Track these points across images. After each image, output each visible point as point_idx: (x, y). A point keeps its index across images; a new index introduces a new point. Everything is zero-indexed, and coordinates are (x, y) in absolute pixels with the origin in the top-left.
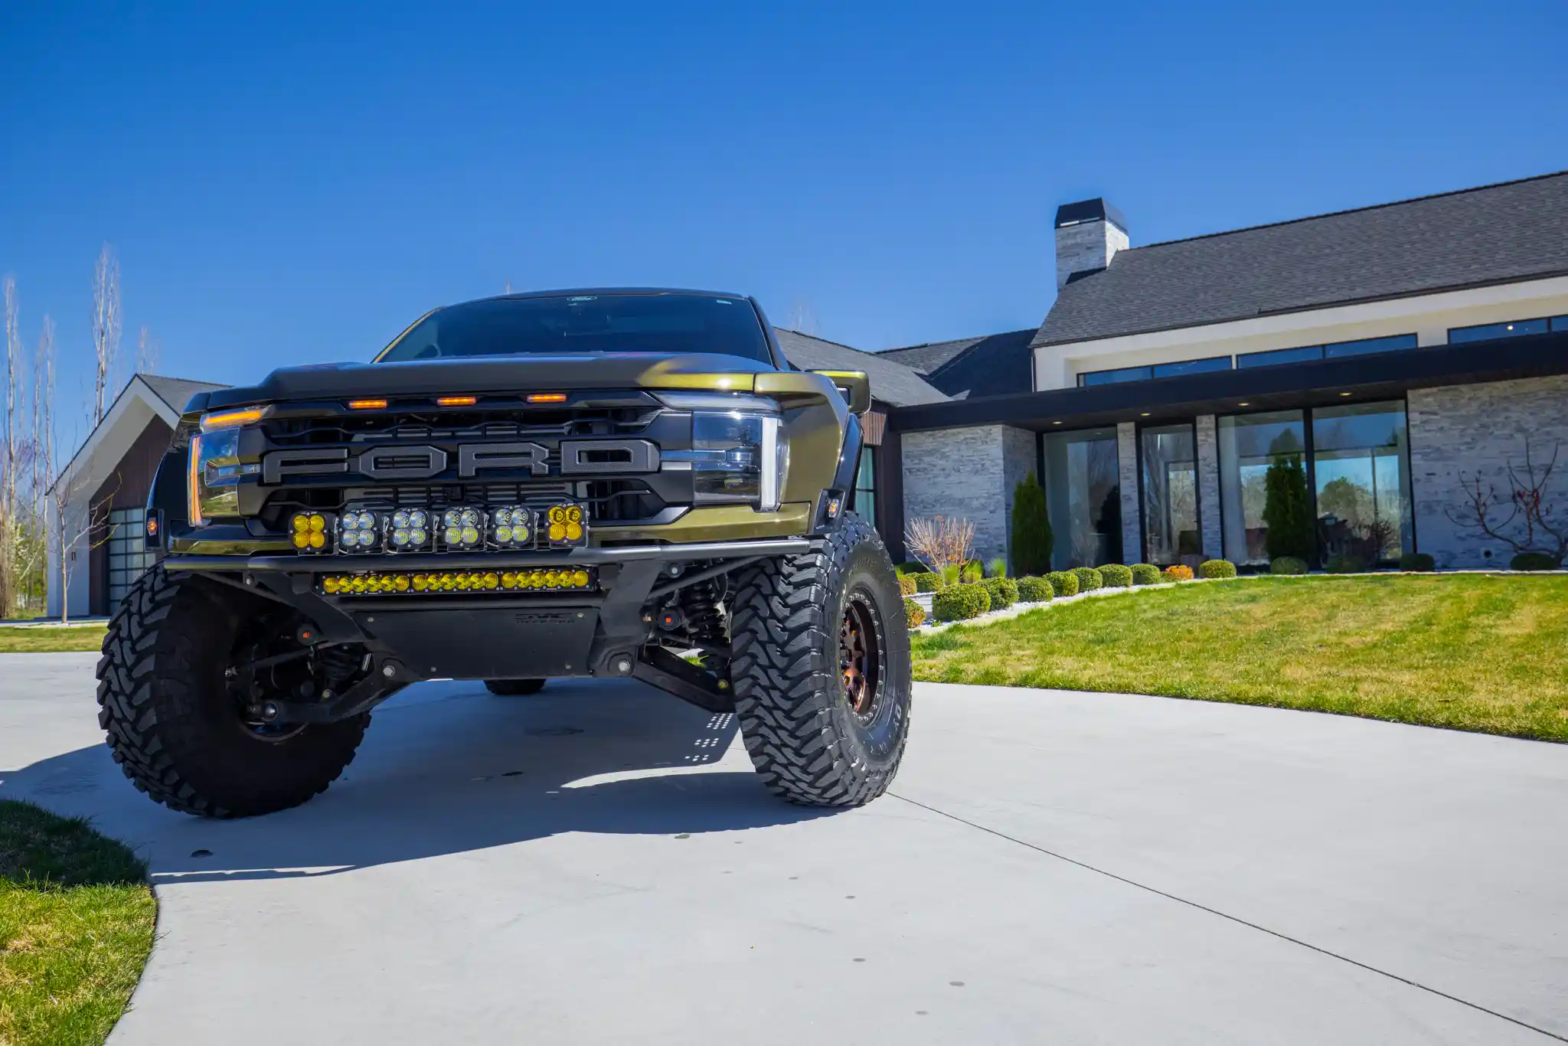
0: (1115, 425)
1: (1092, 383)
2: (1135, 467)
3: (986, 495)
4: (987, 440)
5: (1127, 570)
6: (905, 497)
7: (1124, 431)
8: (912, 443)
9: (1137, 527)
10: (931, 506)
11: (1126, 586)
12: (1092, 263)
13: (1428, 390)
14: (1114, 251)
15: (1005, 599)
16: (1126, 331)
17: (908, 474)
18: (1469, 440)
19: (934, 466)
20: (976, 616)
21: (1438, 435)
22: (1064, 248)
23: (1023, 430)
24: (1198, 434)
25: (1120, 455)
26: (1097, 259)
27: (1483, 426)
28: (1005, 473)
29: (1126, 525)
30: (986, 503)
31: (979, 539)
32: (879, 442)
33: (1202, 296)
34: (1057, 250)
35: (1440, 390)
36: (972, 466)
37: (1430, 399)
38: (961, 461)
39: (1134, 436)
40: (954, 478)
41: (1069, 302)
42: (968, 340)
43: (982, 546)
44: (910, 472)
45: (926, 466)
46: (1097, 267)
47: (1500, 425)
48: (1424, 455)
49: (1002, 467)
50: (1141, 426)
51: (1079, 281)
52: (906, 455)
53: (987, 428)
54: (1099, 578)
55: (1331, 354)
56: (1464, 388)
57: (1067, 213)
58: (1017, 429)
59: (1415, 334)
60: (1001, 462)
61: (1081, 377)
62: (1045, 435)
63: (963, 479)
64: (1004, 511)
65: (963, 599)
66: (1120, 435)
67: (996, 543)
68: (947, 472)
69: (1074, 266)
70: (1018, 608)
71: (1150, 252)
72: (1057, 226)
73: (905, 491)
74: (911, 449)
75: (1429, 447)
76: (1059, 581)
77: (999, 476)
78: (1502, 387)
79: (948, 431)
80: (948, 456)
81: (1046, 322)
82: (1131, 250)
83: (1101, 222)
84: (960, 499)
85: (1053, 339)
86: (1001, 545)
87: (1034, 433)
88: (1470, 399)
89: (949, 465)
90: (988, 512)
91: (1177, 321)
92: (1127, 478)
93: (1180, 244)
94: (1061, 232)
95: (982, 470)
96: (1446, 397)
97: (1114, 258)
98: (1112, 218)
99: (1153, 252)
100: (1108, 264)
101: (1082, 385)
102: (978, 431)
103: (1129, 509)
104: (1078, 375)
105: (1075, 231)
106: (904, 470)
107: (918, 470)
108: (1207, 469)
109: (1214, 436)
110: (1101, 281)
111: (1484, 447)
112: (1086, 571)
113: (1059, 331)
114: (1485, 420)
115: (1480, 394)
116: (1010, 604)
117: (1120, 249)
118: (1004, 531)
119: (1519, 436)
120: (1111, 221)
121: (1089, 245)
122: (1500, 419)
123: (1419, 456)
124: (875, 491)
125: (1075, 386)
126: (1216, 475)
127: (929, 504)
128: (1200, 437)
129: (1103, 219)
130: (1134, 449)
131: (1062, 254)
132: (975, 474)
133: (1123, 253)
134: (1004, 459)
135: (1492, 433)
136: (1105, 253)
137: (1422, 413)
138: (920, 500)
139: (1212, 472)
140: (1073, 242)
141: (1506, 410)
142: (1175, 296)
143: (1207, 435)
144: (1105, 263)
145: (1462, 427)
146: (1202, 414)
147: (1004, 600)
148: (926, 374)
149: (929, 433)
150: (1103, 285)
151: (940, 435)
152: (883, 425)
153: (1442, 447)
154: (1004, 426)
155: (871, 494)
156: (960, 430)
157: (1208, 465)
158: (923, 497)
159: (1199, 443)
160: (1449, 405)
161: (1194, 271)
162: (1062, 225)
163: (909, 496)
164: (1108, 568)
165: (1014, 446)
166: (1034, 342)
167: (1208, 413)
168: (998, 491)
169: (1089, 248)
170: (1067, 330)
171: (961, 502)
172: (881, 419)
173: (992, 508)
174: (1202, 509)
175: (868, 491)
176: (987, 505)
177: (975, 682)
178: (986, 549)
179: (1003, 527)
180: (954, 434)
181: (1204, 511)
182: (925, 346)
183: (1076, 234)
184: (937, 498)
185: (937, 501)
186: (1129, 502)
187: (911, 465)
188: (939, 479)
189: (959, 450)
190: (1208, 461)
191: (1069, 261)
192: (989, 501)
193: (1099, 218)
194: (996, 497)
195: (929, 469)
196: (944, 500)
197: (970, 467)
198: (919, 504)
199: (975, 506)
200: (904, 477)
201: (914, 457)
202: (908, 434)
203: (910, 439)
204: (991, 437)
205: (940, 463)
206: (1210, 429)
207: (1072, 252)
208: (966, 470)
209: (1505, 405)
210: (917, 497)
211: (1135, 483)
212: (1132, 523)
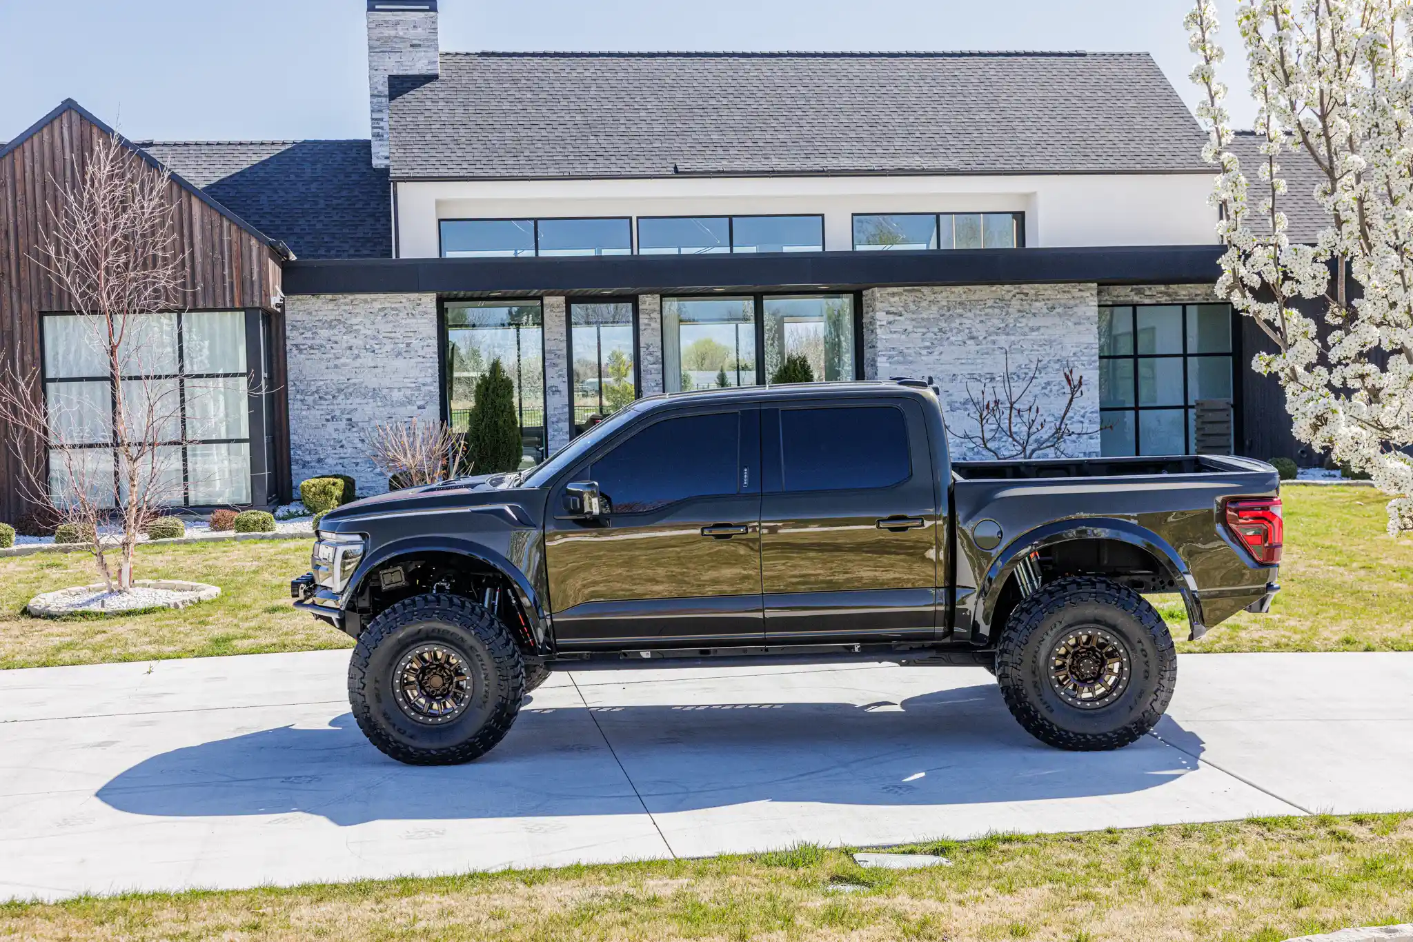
2: (565, 351)
3: (413, 385)
4: (414, 311)
6: (289, 383)
7: (552, 307)
8: (301, 308)
9: (566, 427)
10: (330, 397)
12: (419, 66)
13: (895, 289)
17: (295, 352)
18: (928, 344)
19: (336, 343)
21: (903, 337)
22: (378, 40)
24: (641, 316)
26: (426, 62)
27: (941, 331)
29: (553, 423)
30: (412, 395)
34: (369, 40)
35: (905, 291)
36: (392, 346)
37: (896, 299)
38: (374, 338)
39: (563, 314)
40: (367, 359)
41: (410, 119)
44: (301, 351)
45: (324, 342)
46: (424, 72)
47: (955, 331)
48: (890, 357)
49: (436, 349)
50: (572, 300)
51: (410, 91)
52: (294, 326)
53: (414, 296)
56: (926, 290)
59: (823, 215)
60: (434, 342)
62: (447, 304)
63: (380, 362)
64: (438, 407)
66: (547, 311)
68: (354, 352)
69: (392, 66)
72: (370, 7)
73: (291, 376)
74: (300, 317)
75: (894, 349)
77: (430, 360)
78: (958, 292)
79: (359, 296)
80: (357, 331)
83: (432, 13)
84: (374, 389)
85: (420, 171)
88: (931, 301)
89: (359, 342)
90: (414, 407)
92: (555, 365)
94: (375, 16)
95: (406, 351)
96: (909, 297)
97: (439, 63)
100: (438, 71)
103: (556, 403)
104: (440, 221)
105: (398, 18)
106: (288, 346)
107: (311, 348)
108: (649, 357)
109: (659, 320)
110: (440, 95)
111: (941, 353)
113: (420, 161)
114: (943, 325)
115: (939, 297)
119: (969, 342)
121: (415, 42)
122: (956, 324)
123: (884, 359)
126: (659, 367)
127: (326, 393)
128: (643, 320)
129: (435, 8)
130: (564, 329)
131: (377, 48)
132: (397, 355)
134: (437, 337)
135: (948, 339)
137: (888, 313)
138: (314, 389)
140: (393, 33)
141: (961, 315)
143: (651, 319)
145: (924, 330)
146: (645, 293)
149: (329, 297)
150: (447, 102)
151: (345, 301)
153: (905, 351)
154: (437, 296)
156: (373, 296)
158: (321, 383)
159: (642, 327)
160: (912, 307)
162: (377, 7)
163: (298, 383)
166: (393, 172)
167: (652, 294)
169: (411, 46)
170: (433, 161)
171: (375, 393)
173: (420, 403)
176: (414, 398)
180: (366, 301)
183: (397, 23)
184: (343, 387)
185: (340, 391)
186: (557, 396)
187: (300, 340)
188: (343, 360)
189: (374, 323)
190: (651, 349)
191: (387, 60)
192: (416, 393)
193: (427, 7)
194: (427, 388)
195: (328, 346)
196: (351, 390)
197: (389, 347)
198: (312, 394)
199: (395, 399)
200: (288, 355)
201: (305, 328)
202: (295, 297)
203: (298, 303)
204: (421, 308)
205: (347, 339)
206: (654, 311)
207: (392, 48)
208: (384, 350)
209: (960, 311)
210: (309, 385)
211: (565, 372)
212: (560, 420)
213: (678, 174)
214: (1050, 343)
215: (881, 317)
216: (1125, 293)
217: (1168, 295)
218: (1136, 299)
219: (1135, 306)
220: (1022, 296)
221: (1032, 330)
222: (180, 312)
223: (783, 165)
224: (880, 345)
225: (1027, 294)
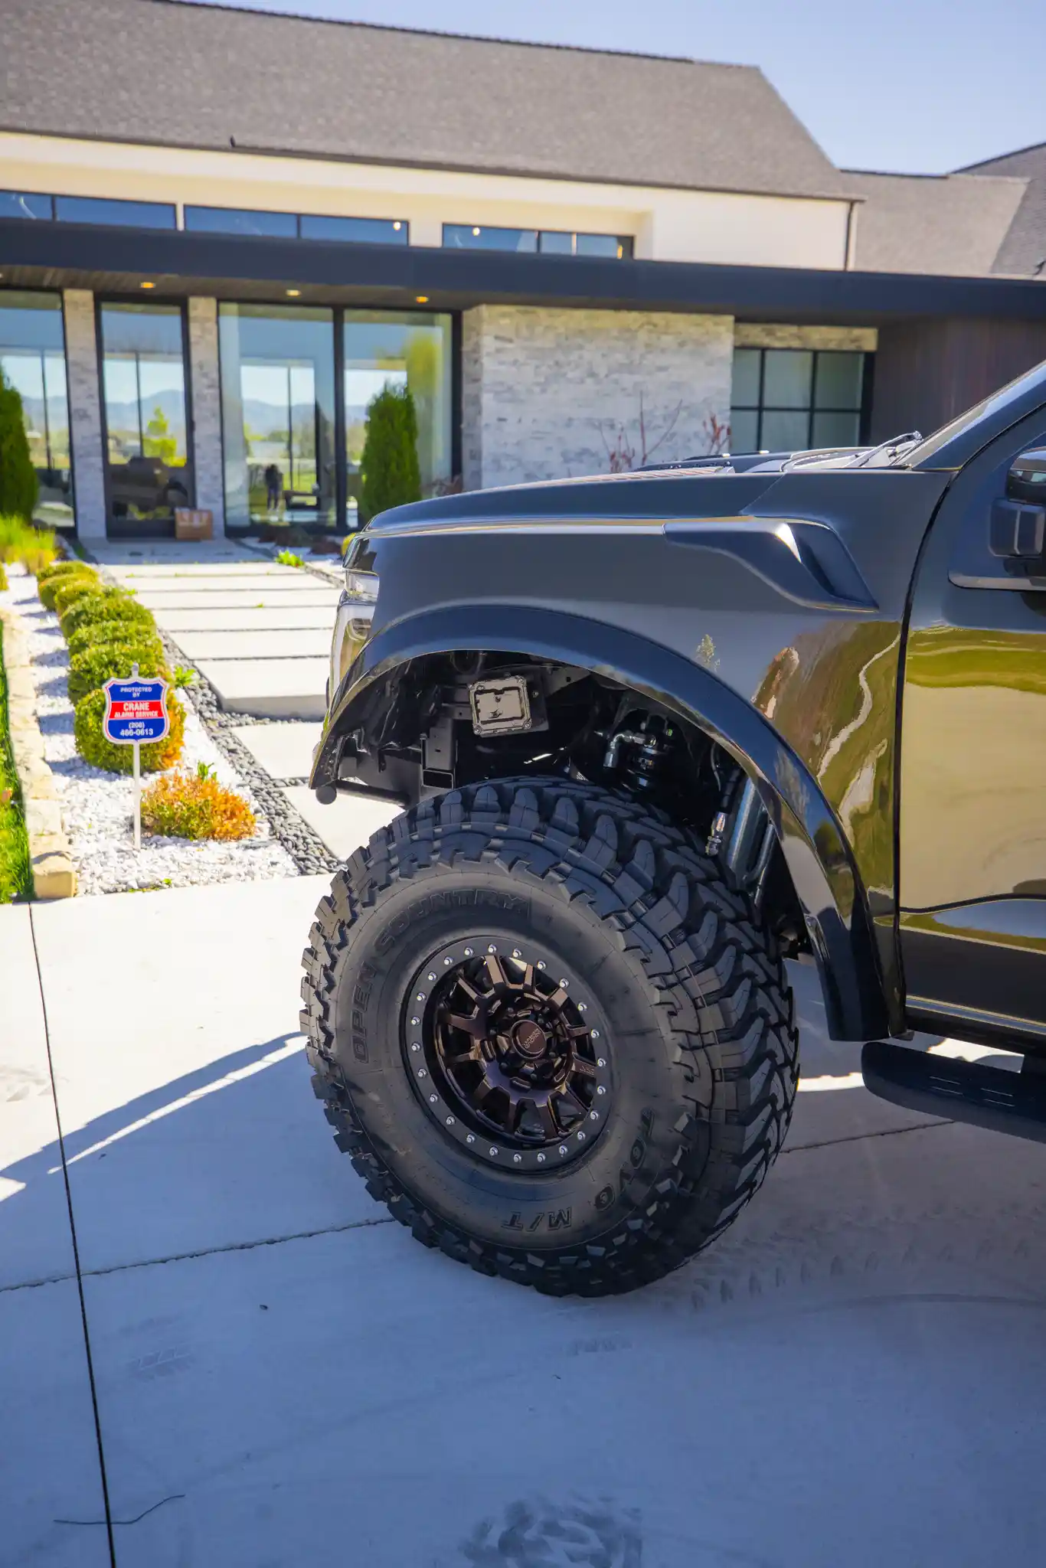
0: (58, 291)
7: (76, 304)
13: (504, 309)
18: (543, 380)
21: (514, 369)
24: (192, 325)
25: (69, 344)
27: (557, 363)
29: (81, 456)
35: (518, 311)
37: (505, 321)
39: (92, 315)
47: (573, 366)
48: (497, 393)
50: (102, 298)
55: (310, 233)
56: (542, 313)
59: (406, 222)
66: (68, 309)
75: (502, 383)
78: (577, 317)
88: (547, 328)
92: (81, 382)
96: (523, 321)
103: (84, 432)
108: (205, 381)
109: (215, 334)
111: (556, 392)
114: (560, 357)
115: (556, 322)
119: (589, 381)
122: (574, 356)
123: (492, 395)
126: (216, 391)
128: (195, 331)
130: (91, 335)
135: (565, 375)
137: (497, 338)
139: (210, 387)
141: (581, 347)
143: (204, 329)
145: (537, 362)
146: (196, 295)
153: (515, 386)
157: (205, 375)
159: (193, 339)
160: (524, 332)
167: (205, 295)
186: (85, 422)
190: (206, 368)
206: (207, 320)
209: (579, 341)
211: (95, 391)
212: (89, 454)
213: (234, 147)
214: (678, 386)
215: (488, 343)
216: (756, 334)
217: (799, 338)
218: (767, 341)
219: (764, 350)
220: (651, 327)
221: (661, 369)
223: (364, 150)
224: (486, 379)
225: (655, 325)
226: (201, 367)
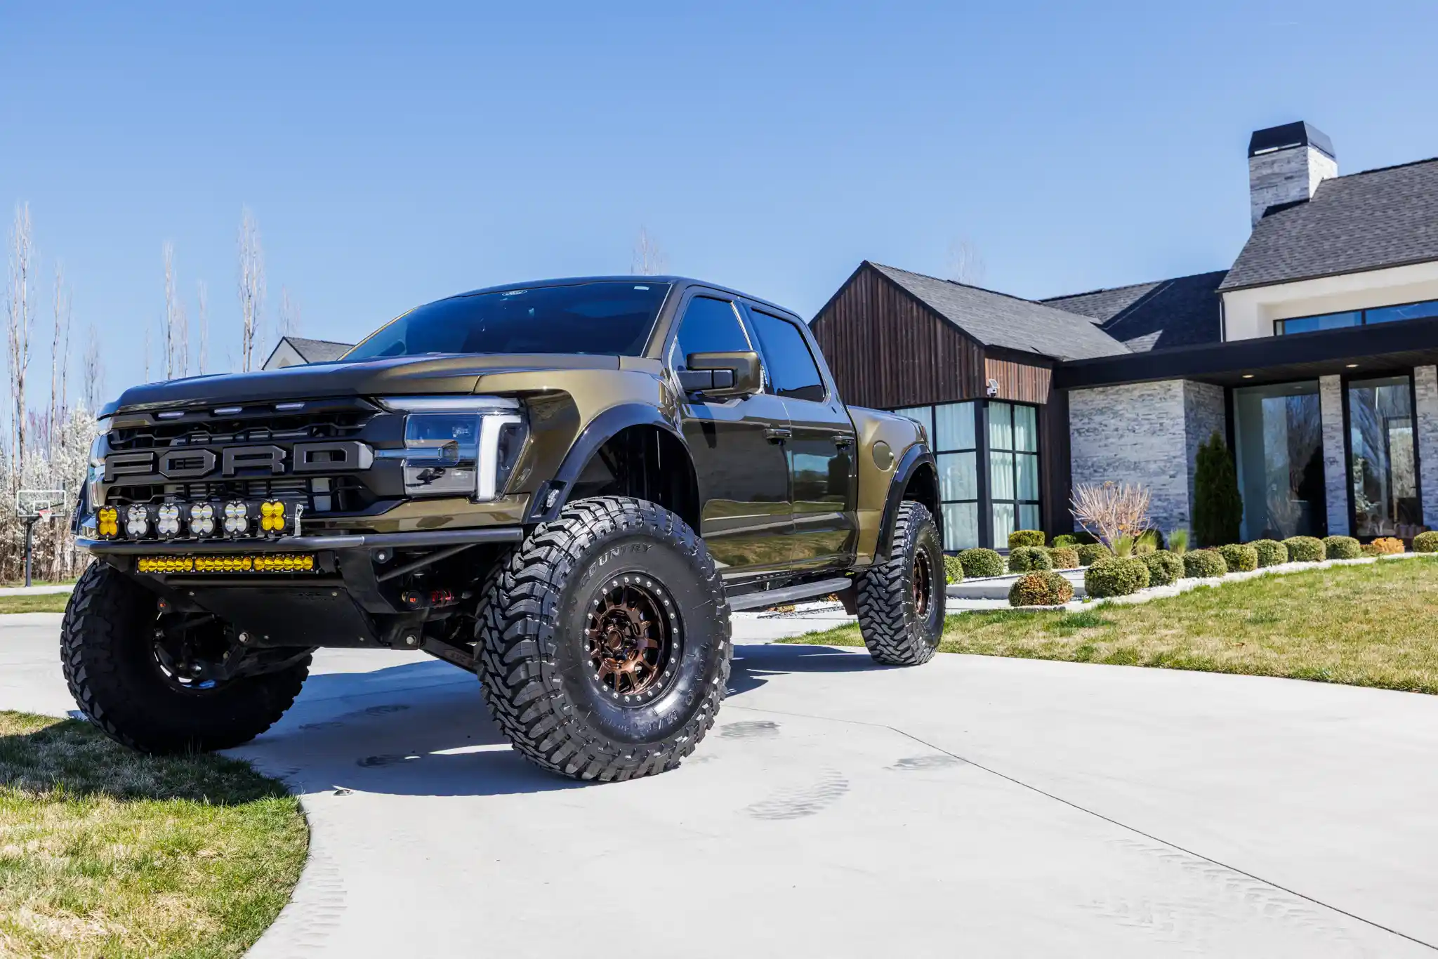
0: (1317, 378)
1: (1292, 330)
2: (1341, 425)
3: (1166, 458)
4: (1167, 397)
5: (1321, 545)
6: (1073, 460)
7: (1328, 385)
8: (1080, 400)
9: (1343, 494)
10: (1102, 470)
11: (1317, 560)
12: (1293, 194)
14: (1319, 181)
15: (1169, 574)
16: (1331, 271)
17: (1076, 435)
19: (1106, 426)
20: (1132, 592)
22: (1258, 178)
23: (1208, 385)
24: (1417, 387)
25: (1323, 413)
26: (1299, 189)
28: (1187, 433)
29: (1331, 491)
30: (1165, 466)
31: (1157, 507)
32: (1043, 399)
33: (1423, 229)
34: (1251, 180)
36: (1148, 426)
38: (1135, 420)
39: (1339, 391)
40: (1130, 438)
41: (1264, 239)
42: (1149, 284)
43: (1160, 515)
44: (1080, 433)
45: (1097, 427)
46: (1297, 199)
49: (1184, 427)
50: (1348, 379)
51: (1278, 215)
52: (1074, 414)
53: (1165, 383)
54: (1285, 552)
57: (1262, 140)
58: (1202, 385)
60: (1182, 421)
61: (1279, 325)
62: (1235, 391)
63: (1140, 440)
64: (1186, 476)
65: (1118, 574)
66: (1323, 389)
67: (1176, 512)
68: (1120, 432)
69: (1270, 199)
70: (1183, 584)
71: (1361, 180)
72: (1251, 155)
73: (1073, 454)
74: (1078, 407)
76: (1234, 554)
77: (1180, 436)
79: (1122, 387)
80: (1121, 415)
81: (1238, 262)
82: (1339, 178)
83: (1303, 148)
84: (1135, 463)
85: (1245, 282)
86: (1182, 514)
87: (1222, 388)
89: (1122, 425)
90: (1168, 477)
91: (1392, 259)
92: (1332, 438)
93: (1399, 170)
94: (1256, 160)
95: (1160, 430)
97: (1318, 188)
98: (1315, 141)
99: (1365, 179)
100: (1311, 195)
101: (1280, 333)
102: (1155, 387)
103: (1334, 473)
104: (1275, 322)
105: (1274, 158)
106: (1071, 431)
107: (1088, 431)
108: (1427, 427)
109: (1436, 390)
110: (1303, 215)
112: (1268, 544)
113: (1251, 273)
116: (1174, 579)
117: (1326, 177)
118: (1186, 498)
120: (1315, 146)
121: (1289, 175)
124: (1038, 454)
125: (1272, 335)
127: (1101, 467)
128: (1419, 390)
129: (1305, 144)
130: (1339, 405)
131: (1258, 185)
132: (1154, 433)
133: (1331, 182)
134: (1187, 417)
136: (1308, 183)
138: (1090, 464)
139: (1433, 431)
140: (1269, 171)
142: (1390, 230)
143: (1427, 389)
144: (1309, 194)
146: (1421, 364)
147: (1167, 576)
148: (1100, 322)
149: (1101, 389)
150: (1304, 219)
151: (1111, 391)
152: (1048, 381)
154: (1186, 381)
155: (1035, 458)
156: (1134, 386)
157: (1428, 423)
158: (1095, 459)
159: (1418, 397)
161: (1414, 201)
162: (1256, 153)
163: (1078, 459)
164: (1295, 540)
165: (1198, 402)
166: (1223, 286)
167: (1428, 363)
168: (1179, 453)
169: (1287, 178)
170: (1262, 271)
171: (1136, 466)
172: (1046, 374)
173: (1172, 473)
174: (1422, 473)
175: (1034, 453)
176: (1166, 469)
177: (1107, 661)
178: (1166, 518)
179: (1184, 494)
180: (1127, 390)
181: (1424, 475)
182: (1100, 292)
183: (1273, 163)
184: (1110, 461)
185: (1108, 465)
186: (1335, 465)
187: (1079, 425)
188: (1111, 440)
189: (1134, 408)
190: (1429, 418)
191: (1265, 193)
192: (1168, 465)
193: (1299, 144)
194: (1177, 460)
195: (1100, 429)
196: (1117, 464)
197: (1146, 427)
198: (1089, 468)
199: (1151, 471)
200: (1072, 438)
201: (1083, 416)
202: (1076, 391)
203: (1078, 396)
204: (1171, 393)
205: (1113, 423)
206: (1429, 381)
207: (1270, 183)
208: (1143, 429)
210: (1086, 461)
211: (1342, 443)
212: (1337, 489)
222: (933, 405)
226: (1425, 416)
